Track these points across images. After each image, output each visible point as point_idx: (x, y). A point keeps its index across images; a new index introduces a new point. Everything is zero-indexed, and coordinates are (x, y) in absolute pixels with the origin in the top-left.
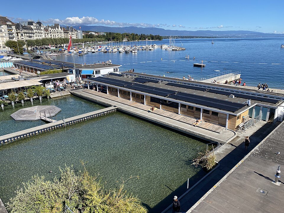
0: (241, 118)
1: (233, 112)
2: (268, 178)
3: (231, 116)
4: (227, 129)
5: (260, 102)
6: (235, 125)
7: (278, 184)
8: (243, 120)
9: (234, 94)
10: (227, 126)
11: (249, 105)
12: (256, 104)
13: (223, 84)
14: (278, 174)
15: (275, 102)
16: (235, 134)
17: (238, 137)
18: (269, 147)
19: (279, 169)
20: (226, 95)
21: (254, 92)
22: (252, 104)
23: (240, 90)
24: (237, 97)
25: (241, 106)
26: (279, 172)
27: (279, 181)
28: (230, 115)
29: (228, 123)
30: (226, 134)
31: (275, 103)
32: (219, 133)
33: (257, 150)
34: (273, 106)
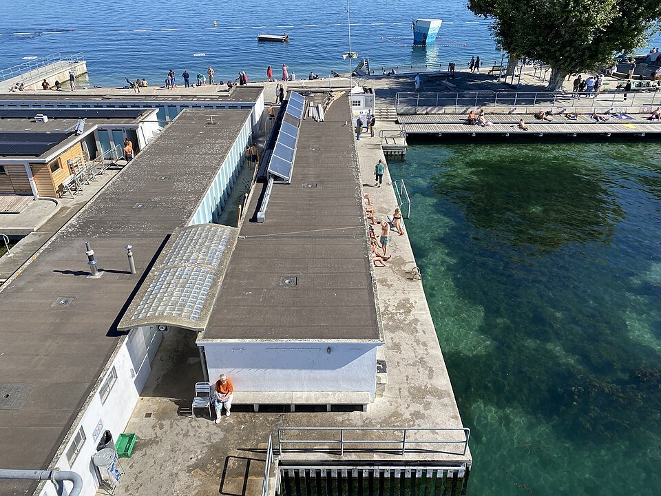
0: (65, 166)
1: (37, 156)
2: (80, 273)
3: (34, 166)
4: (39, 199)
5: (106, 120)
6: (52, 184)
7: (98, 275)
8: (71, 168)
9: (44, 113)
10: (35, 190)
11: (79, 132)
12: (96, 127)
13: (37, 93)
14: (91, 258)
15: (134, 115)
16: (57, 204)
17: (63, 209)
18: (100, 210)
19: (89, 248)
20: (29, 118)
21: (99, 100)
22: (86, 128)
23: (67, 100)
24: (55, 118)
25: (60, 138)
26: (91, 253)
27: (100, 270)
28: (31, 164)
29: (34, 184)
30: (36, 209)
31: (135, 118)
32: (18, 213)
33: (73, 226)
34: (130, 124)
